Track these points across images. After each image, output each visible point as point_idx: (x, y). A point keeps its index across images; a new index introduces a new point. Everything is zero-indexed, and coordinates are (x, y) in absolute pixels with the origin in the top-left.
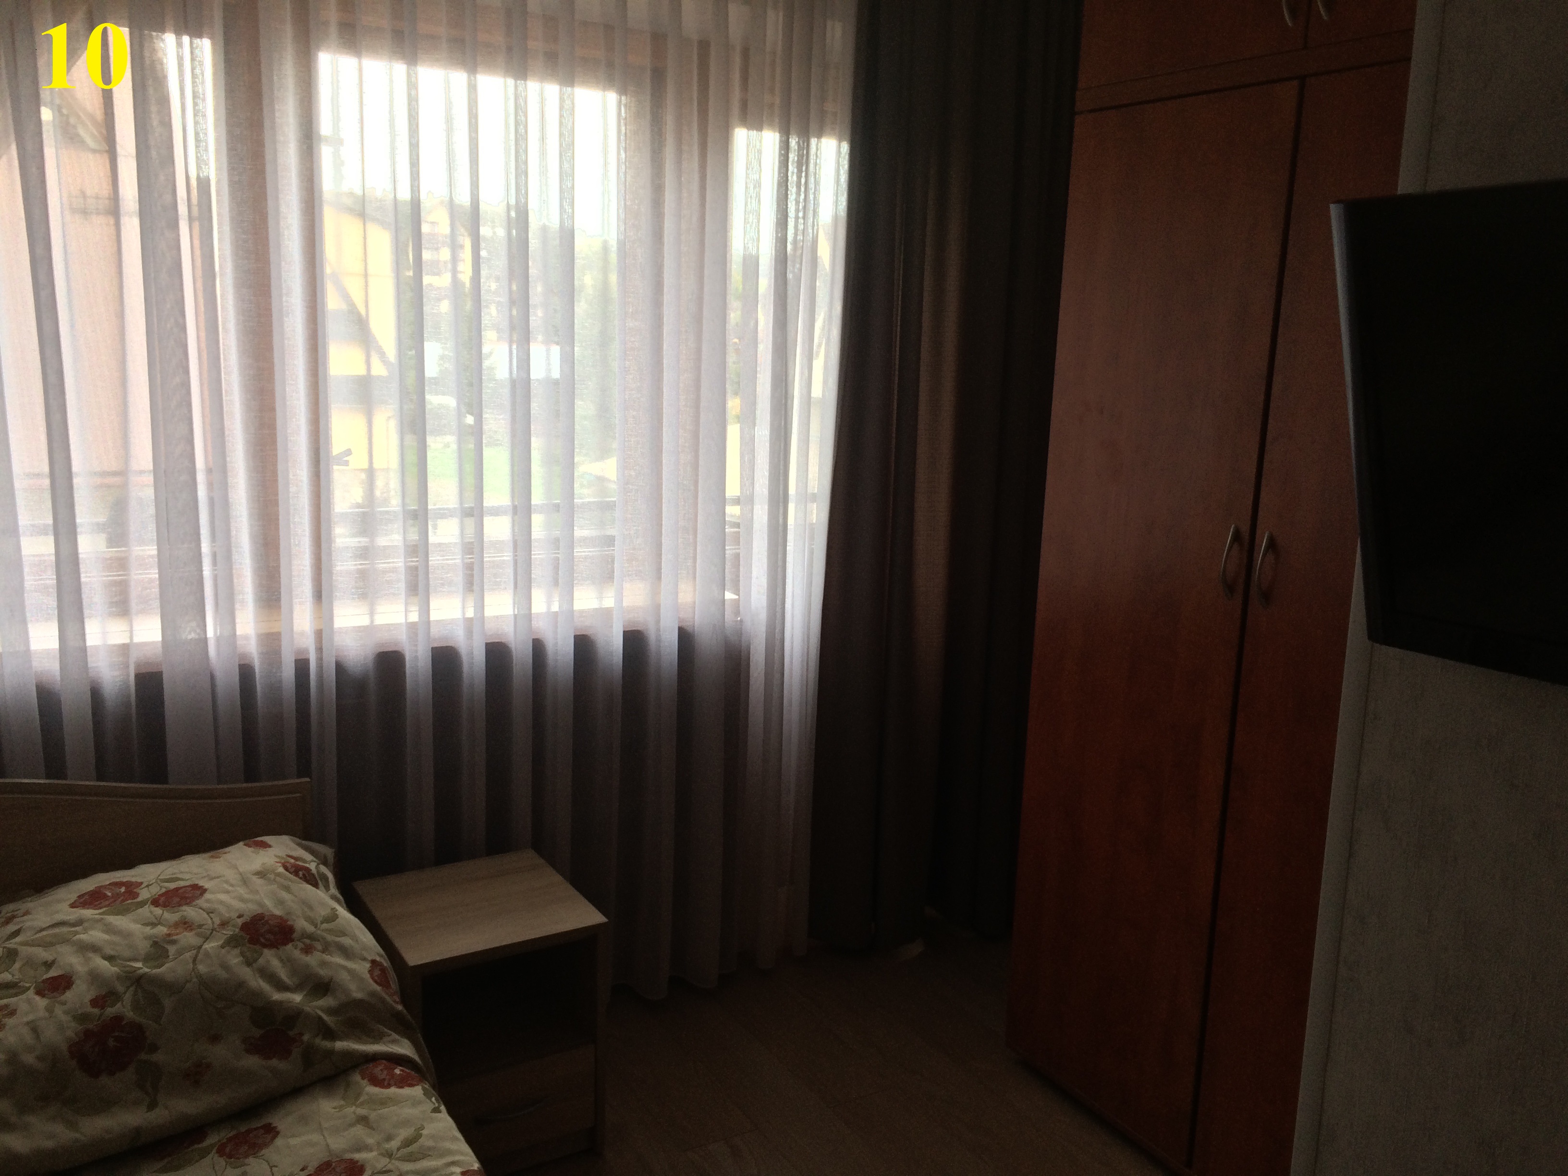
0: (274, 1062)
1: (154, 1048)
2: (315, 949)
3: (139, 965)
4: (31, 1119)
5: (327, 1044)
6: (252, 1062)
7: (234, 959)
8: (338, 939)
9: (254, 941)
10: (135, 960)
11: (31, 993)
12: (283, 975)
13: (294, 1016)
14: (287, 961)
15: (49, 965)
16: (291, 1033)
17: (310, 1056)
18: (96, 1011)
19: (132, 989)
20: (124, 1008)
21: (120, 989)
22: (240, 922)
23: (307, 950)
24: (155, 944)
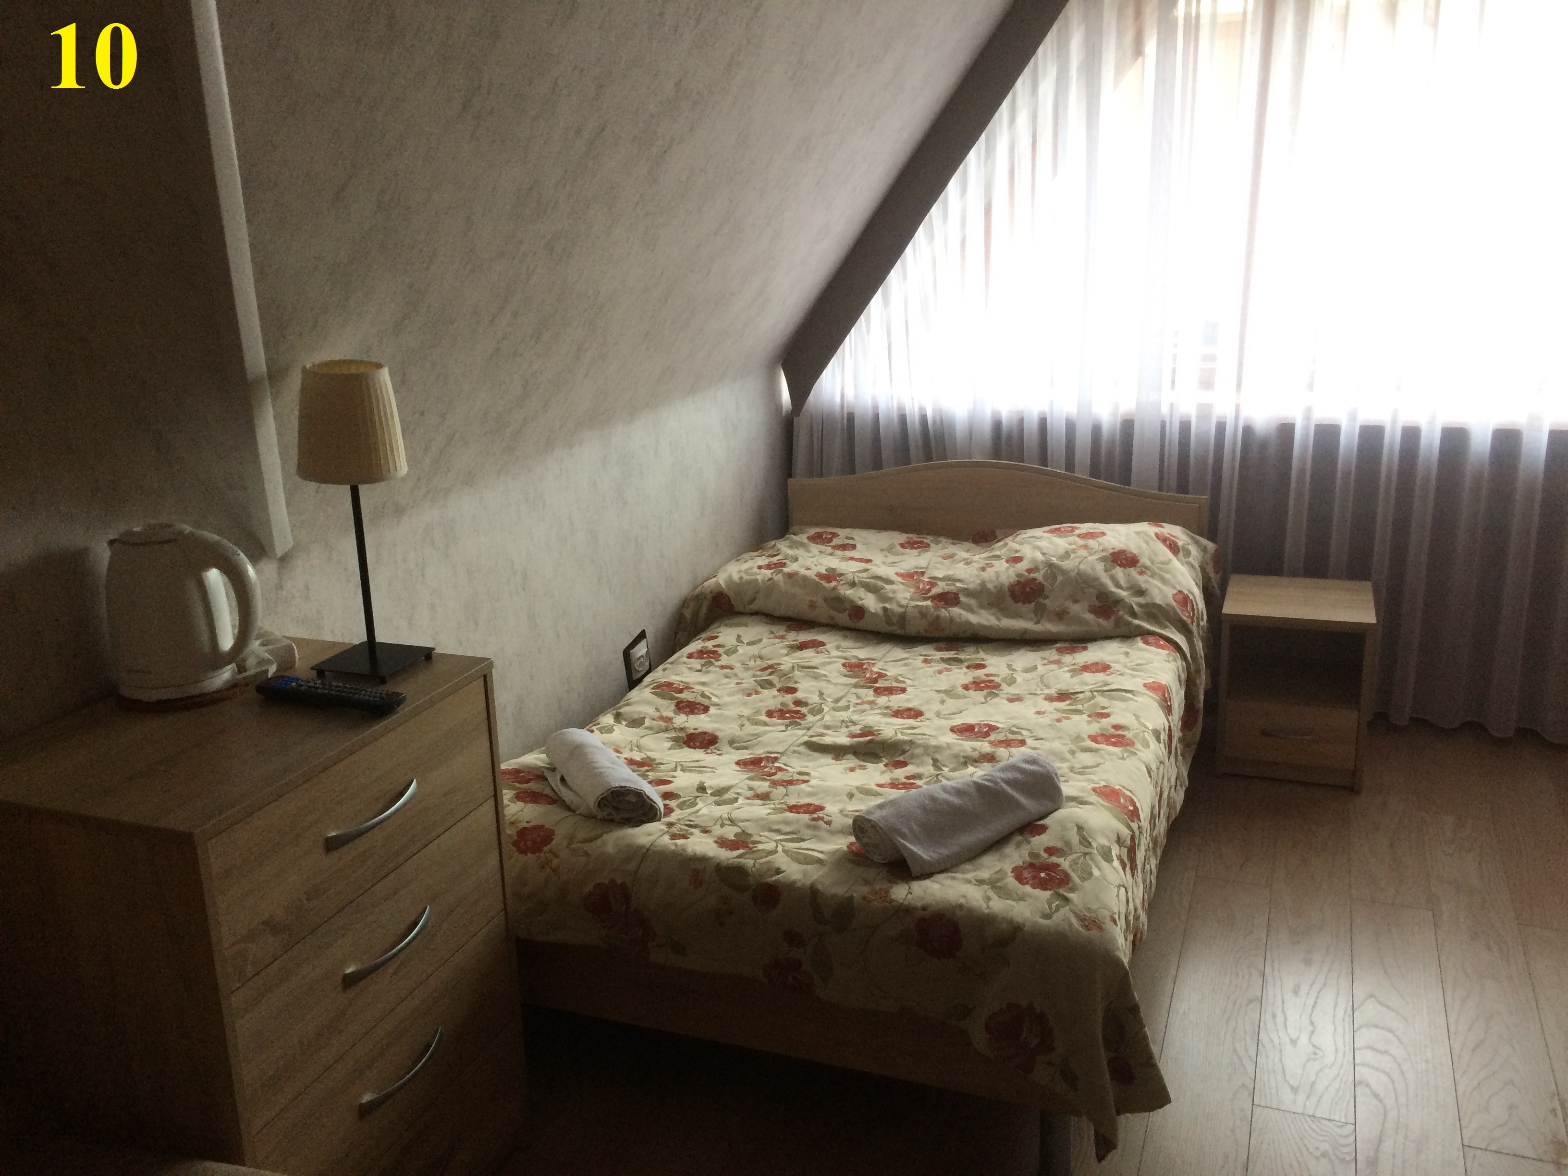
0: (1101, 621)
1: (1046, 597)
2: (1146, 574)
3: (1054, 559)
4: (983, 611)
5: (1130, 619)
6: (1089, 617)
7: (1100, 567)
8: (1162, 573)
9: (1113, 561)
10: (1054, 557)
11: (1003, 561)
12: (1122, 582)
13: (1118, 601)
14: (1129, 575)
15: (1017, 551)
16: (1114, 609)
17: (1119, 622)
18: (1026, 574)
19: (1047, 568)
20: (1039, 576)
21: (1041, 567)
22: (1112, 551)
23: (1141, 573)
24: (1067, 552)
